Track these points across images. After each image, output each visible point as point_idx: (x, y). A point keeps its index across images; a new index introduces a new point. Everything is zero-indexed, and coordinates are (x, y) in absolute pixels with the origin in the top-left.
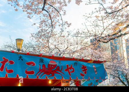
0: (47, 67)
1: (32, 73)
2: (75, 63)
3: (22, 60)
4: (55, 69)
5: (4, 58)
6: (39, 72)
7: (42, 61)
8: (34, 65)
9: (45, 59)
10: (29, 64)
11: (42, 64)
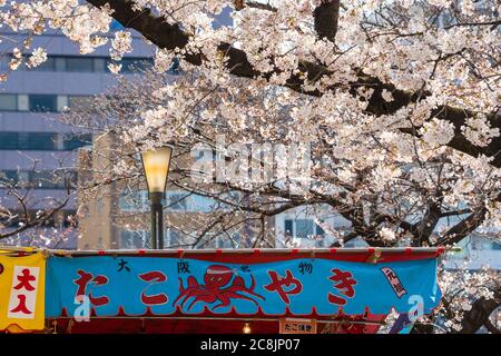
0: (201, 281)
1: (162, 299)
2: (302, 266)
3: (128, 269)
4: (230, 284)
5: (80, 272)
6: (179, 297)
7: (184, 268)
8: (162, 278)
9: (192, 263)
10: (147, 277)
11: (185, 276)
